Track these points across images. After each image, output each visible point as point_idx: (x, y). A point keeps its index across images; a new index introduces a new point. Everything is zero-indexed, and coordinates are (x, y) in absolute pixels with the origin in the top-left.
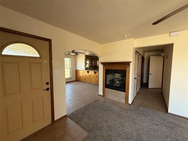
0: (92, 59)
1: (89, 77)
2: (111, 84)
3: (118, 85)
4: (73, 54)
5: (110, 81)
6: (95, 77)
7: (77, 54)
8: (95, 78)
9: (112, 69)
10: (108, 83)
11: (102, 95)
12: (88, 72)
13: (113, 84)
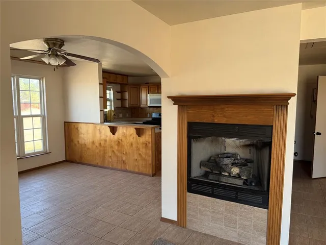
0: (123, 85)
1: (116, 148)
2: (211, 177)
3: (239, 182)
4: (54, 62)
5: (202, 164)
6: (140, 146)
7: (69, 63)
8: (138, 149)
9: (216, 121)
10: (197, 172)
11: (175, 218)
12: (113, 130)
13: (216, 177)
